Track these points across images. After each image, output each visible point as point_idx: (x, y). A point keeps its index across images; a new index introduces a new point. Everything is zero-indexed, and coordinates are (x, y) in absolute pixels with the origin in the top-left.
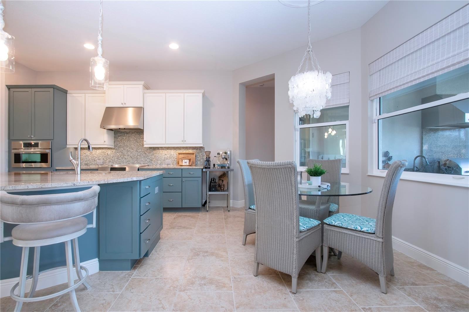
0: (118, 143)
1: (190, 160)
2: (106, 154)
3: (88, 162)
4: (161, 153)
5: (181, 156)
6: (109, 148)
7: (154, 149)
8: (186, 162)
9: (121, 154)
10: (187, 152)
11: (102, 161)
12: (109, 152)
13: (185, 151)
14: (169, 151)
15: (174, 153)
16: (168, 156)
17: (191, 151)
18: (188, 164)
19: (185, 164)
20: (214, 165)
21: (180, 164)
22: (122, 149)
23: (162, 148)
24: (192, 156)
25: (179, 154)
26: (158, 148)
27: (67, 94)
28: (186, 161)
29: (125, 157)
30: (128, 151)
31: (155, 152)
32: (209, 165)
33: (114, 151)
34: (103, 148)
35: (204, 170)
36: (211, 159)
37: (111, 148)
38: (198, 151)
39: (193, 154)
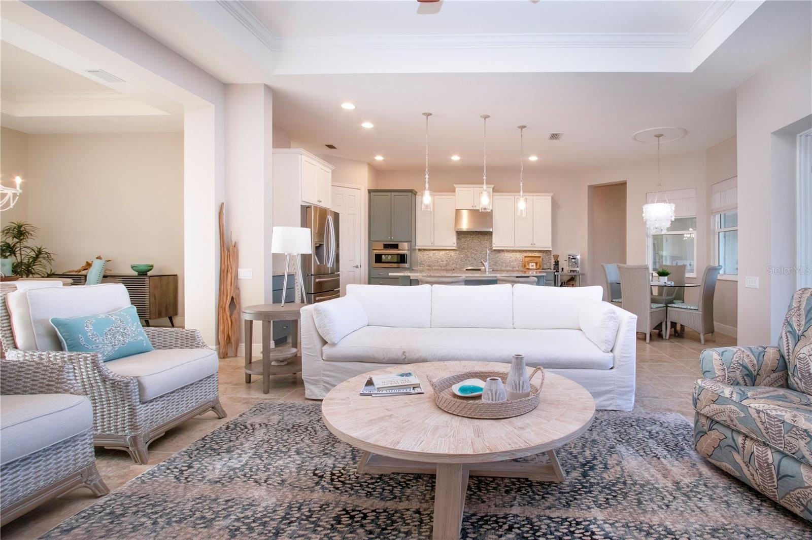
0: (462, 245)
1: (536, 263)
2: (449, 255)
3: (431, 264)
4: (506, 255)
5: (527, 259)
6: (452, 250)
7: (499, 251)
8: (532, 266)
9: (464, 256)
10: (533, 255)
11: (445, 262)
12: (452, 253)
13: (530, 254)
14: (515, 253)
15: (519, 256)
16: (514, 258)
17: (537, 254)
18: (535, 267)
19: (532, 268)
20: (563, 269)
21: (527, 267)
22: (466, 251)
23: (507, 251)
24: (538, 259)
25: (525, 257)
26: (503, 251)
27: (417, 196)
28: (532, 264)
29: (469, 259)
30: (472, 253)
31: (499, 254)
32: (558, 268)
33: (457, 252)
34: (446, 250)
35: (556, 273)
36: (560, 263)
37: (455, 250)
38: (544, 254)
39: (540, 257)
